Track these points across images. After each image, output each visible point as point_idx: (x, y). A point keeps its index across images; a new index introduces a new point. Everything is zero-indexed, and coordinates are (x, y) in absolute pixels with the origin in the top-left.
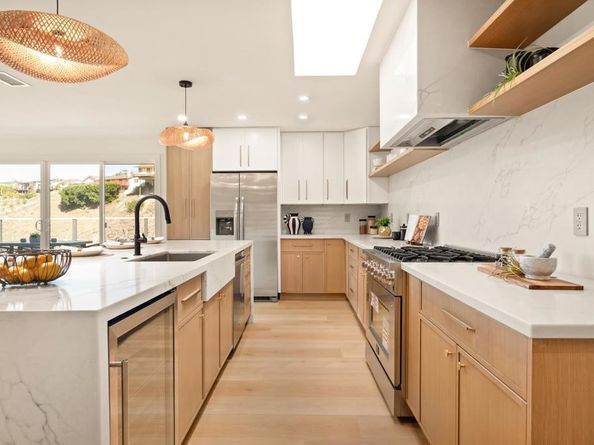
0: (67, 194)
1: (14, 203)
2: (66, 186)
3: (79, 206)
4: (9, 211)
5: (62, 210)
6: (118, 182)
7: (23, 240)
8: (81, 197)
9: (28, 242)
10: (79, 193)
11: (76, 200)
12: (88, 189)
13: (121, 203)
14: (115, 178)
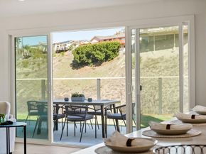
0: (78, 53)
1: (41, 62)
2: (77, 46)
3: (87, 64)
4: (37, 69)
5: (73, 69)
6: (118, 41)
7: (67, 100)
8: (88, 55)
9: (70, 101)
10: (87, 53)
11: (85, 58)
12: (95, 48)
13: (121, 60)
14: (116, 37)
